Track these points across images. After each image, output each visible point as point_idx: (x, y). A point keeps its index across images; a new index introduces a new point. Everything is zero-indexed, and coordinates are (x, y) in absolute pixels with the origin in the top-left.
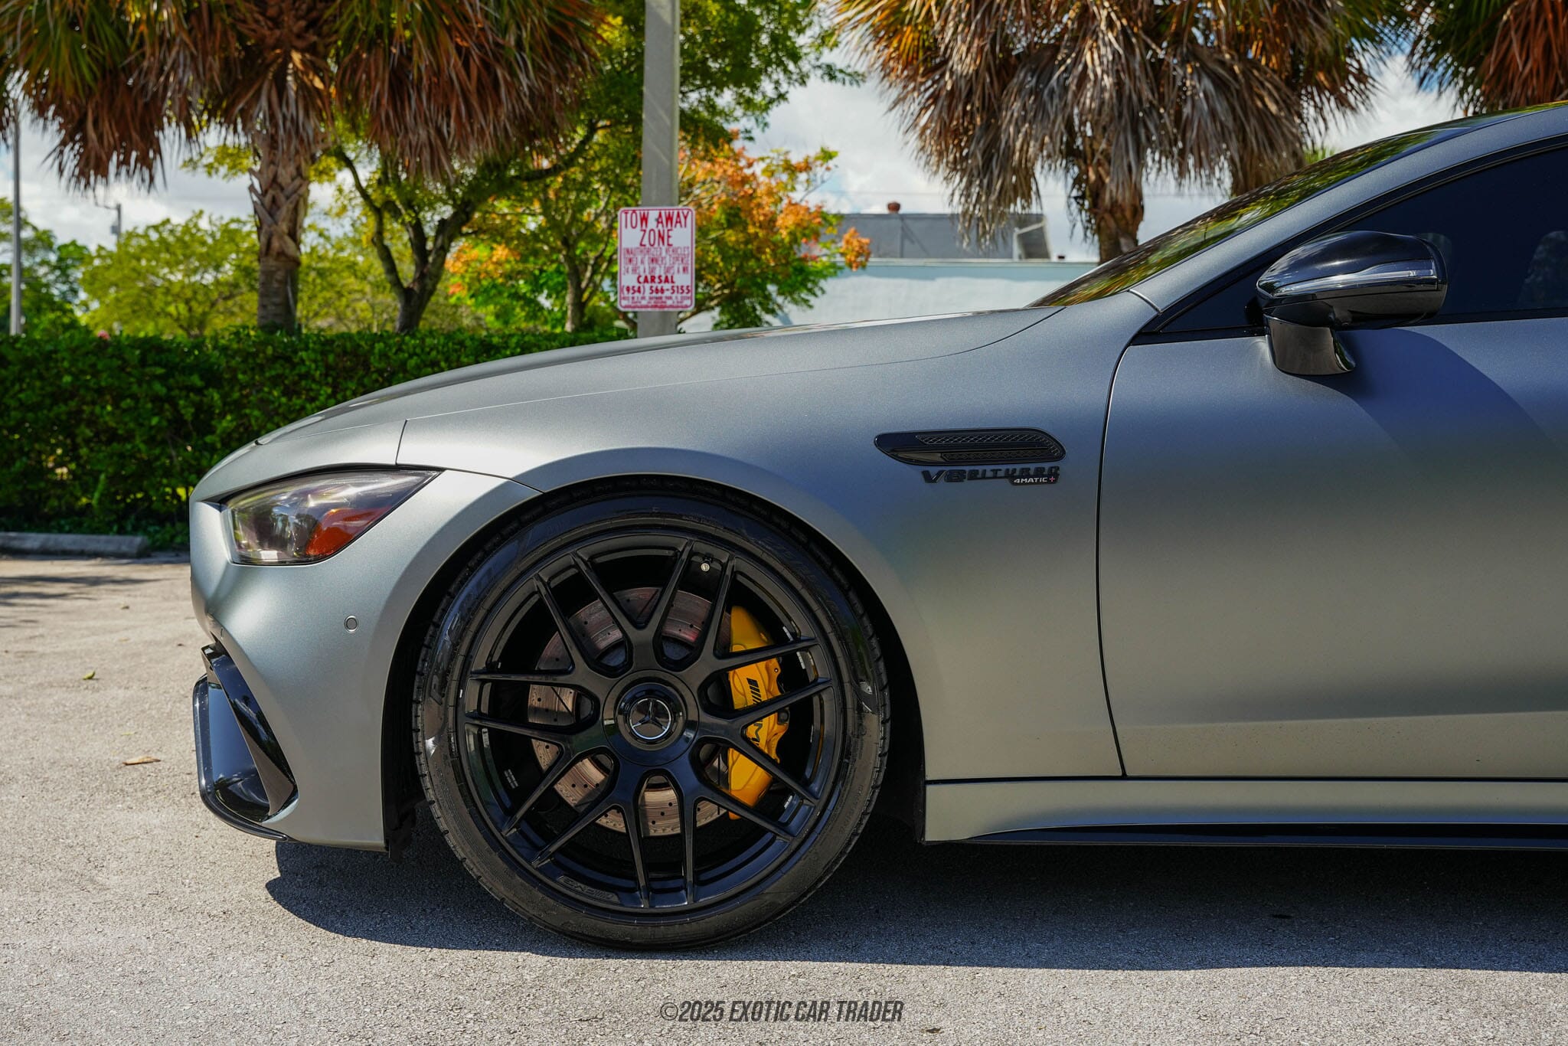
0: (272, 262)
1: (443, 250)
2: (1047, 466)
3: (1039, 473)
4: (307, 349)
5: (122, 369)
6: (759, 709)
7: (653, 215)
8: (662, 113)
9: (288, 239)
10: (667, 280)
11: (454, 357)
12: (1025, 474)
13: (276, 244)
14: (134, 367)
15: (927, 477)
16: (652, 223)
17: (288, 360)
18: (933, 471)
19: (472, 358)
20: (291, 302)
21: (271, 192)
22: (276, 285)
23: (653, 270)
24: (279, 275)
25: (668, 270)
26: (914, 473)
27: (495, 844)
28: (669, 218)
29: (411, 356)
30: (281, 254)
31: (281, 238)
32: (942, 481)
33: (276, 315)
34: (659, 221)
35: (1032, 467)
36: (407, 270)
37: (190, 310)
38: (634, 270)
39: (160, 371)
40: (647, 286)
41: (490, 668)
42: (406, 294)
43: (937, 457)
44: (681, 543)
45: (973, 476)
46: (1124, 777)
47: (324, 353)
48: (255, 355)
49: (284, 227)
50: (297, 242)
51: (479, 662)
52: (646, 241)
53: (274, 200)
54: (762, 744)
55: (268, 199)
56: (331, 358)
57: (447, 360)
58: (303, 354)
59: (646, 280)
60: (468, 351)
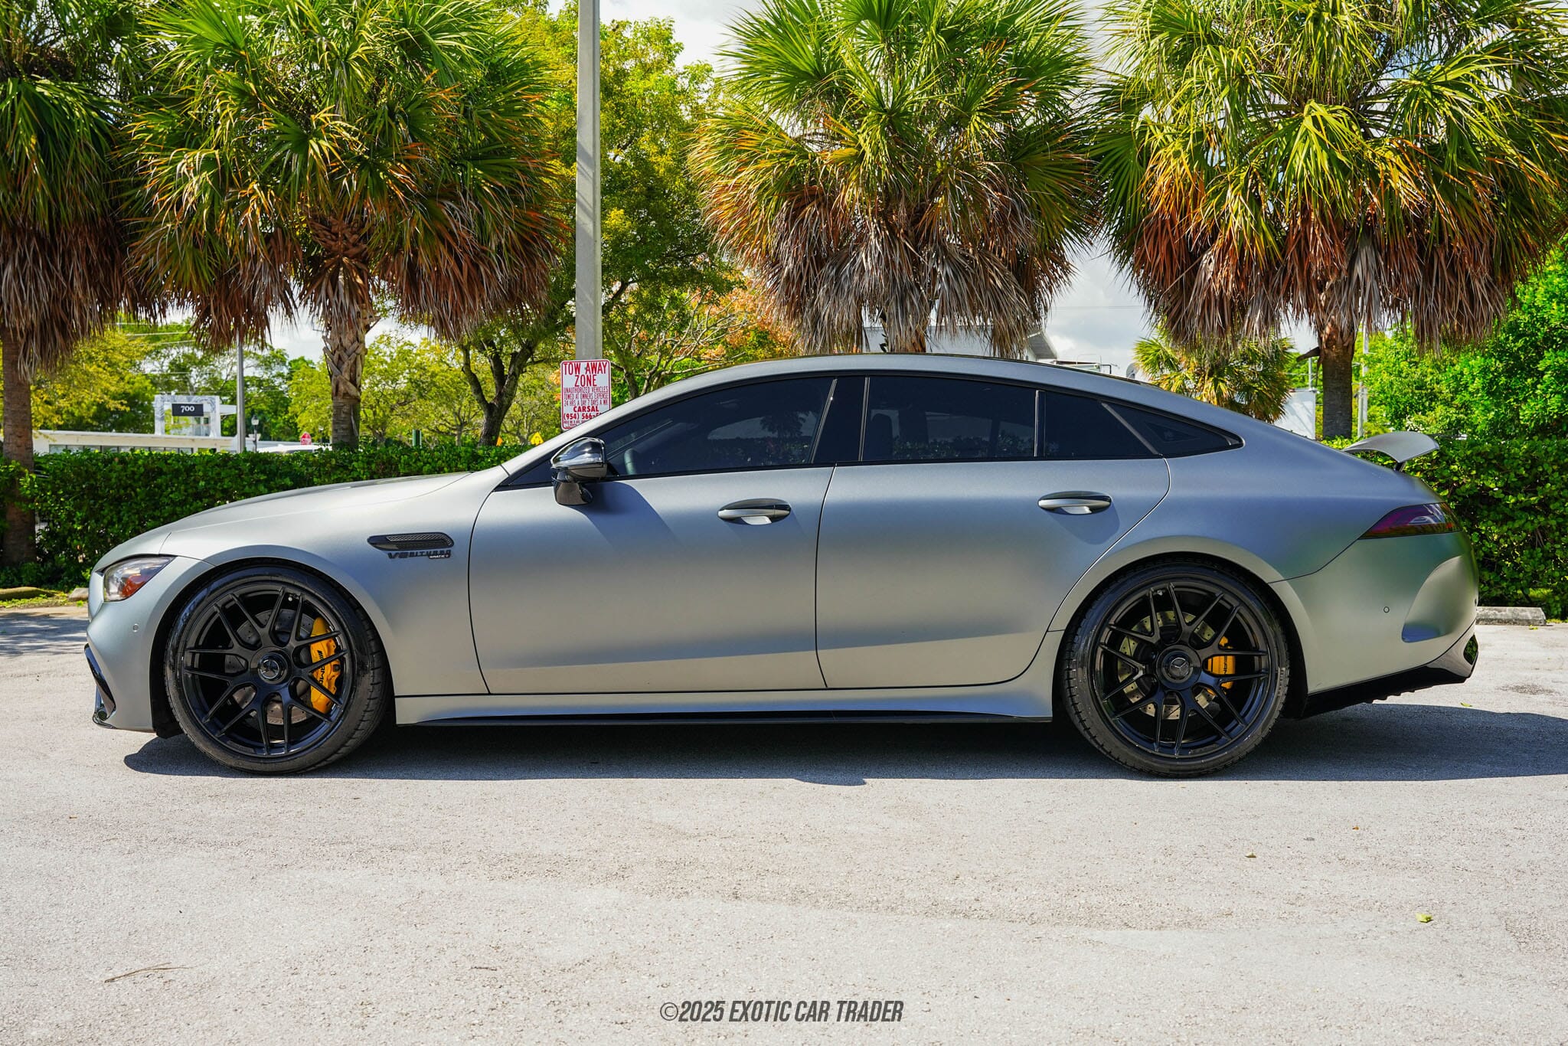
0: (340, 400)
1: (515, 376)
2: (445, 550)
3: (442, 553)
4: (357, 461)
5: (240, 476)
6: (323, 662)
7: (583, 365)
8: (588, 296)
9: (349, 384)
10: (593, 410)
11: (454, 464)
12: (435, 553)
13: (342, 388)
14: (247, 475)
15: (390, 556)
16: (583, 371)
17: (346, 468)
18: (393, 553)
19: (465, 465)
20: (354, 426)
21: (337, 352)
22: (343, 415)
23: (584, 402)
24: (346, 409)
25: (594, 402)
26: (384, 554)
27: (199, 727)
28: (594, 367)
29: (425, 464)
30: (346, 394)
31: (345, 383)
32: (397, 558)
33: (343, 436)
34: (587, 369)
35: (439, 550)
36: (491, 389)
37: (375, 413)
38: (572, 403)
39: (263, 477)
40: (580, 413)
41: (197, 646)
42: (489, 408)
43: (394, 547)
44: (279, 588)
45: (412, 555)
46: (490, 694)
47: (369, 463)
48: (324, 465)
49: (347, 376)
50: (359, 388)
51: (191, 643)
52: (579, 383)
53: (340, 358)
54: (325, 684)
55: (336, 357)
56: (373, 466)
57: (449, 466)
58: (355, 463)
59: (579, 410)
60: (463, 460)
